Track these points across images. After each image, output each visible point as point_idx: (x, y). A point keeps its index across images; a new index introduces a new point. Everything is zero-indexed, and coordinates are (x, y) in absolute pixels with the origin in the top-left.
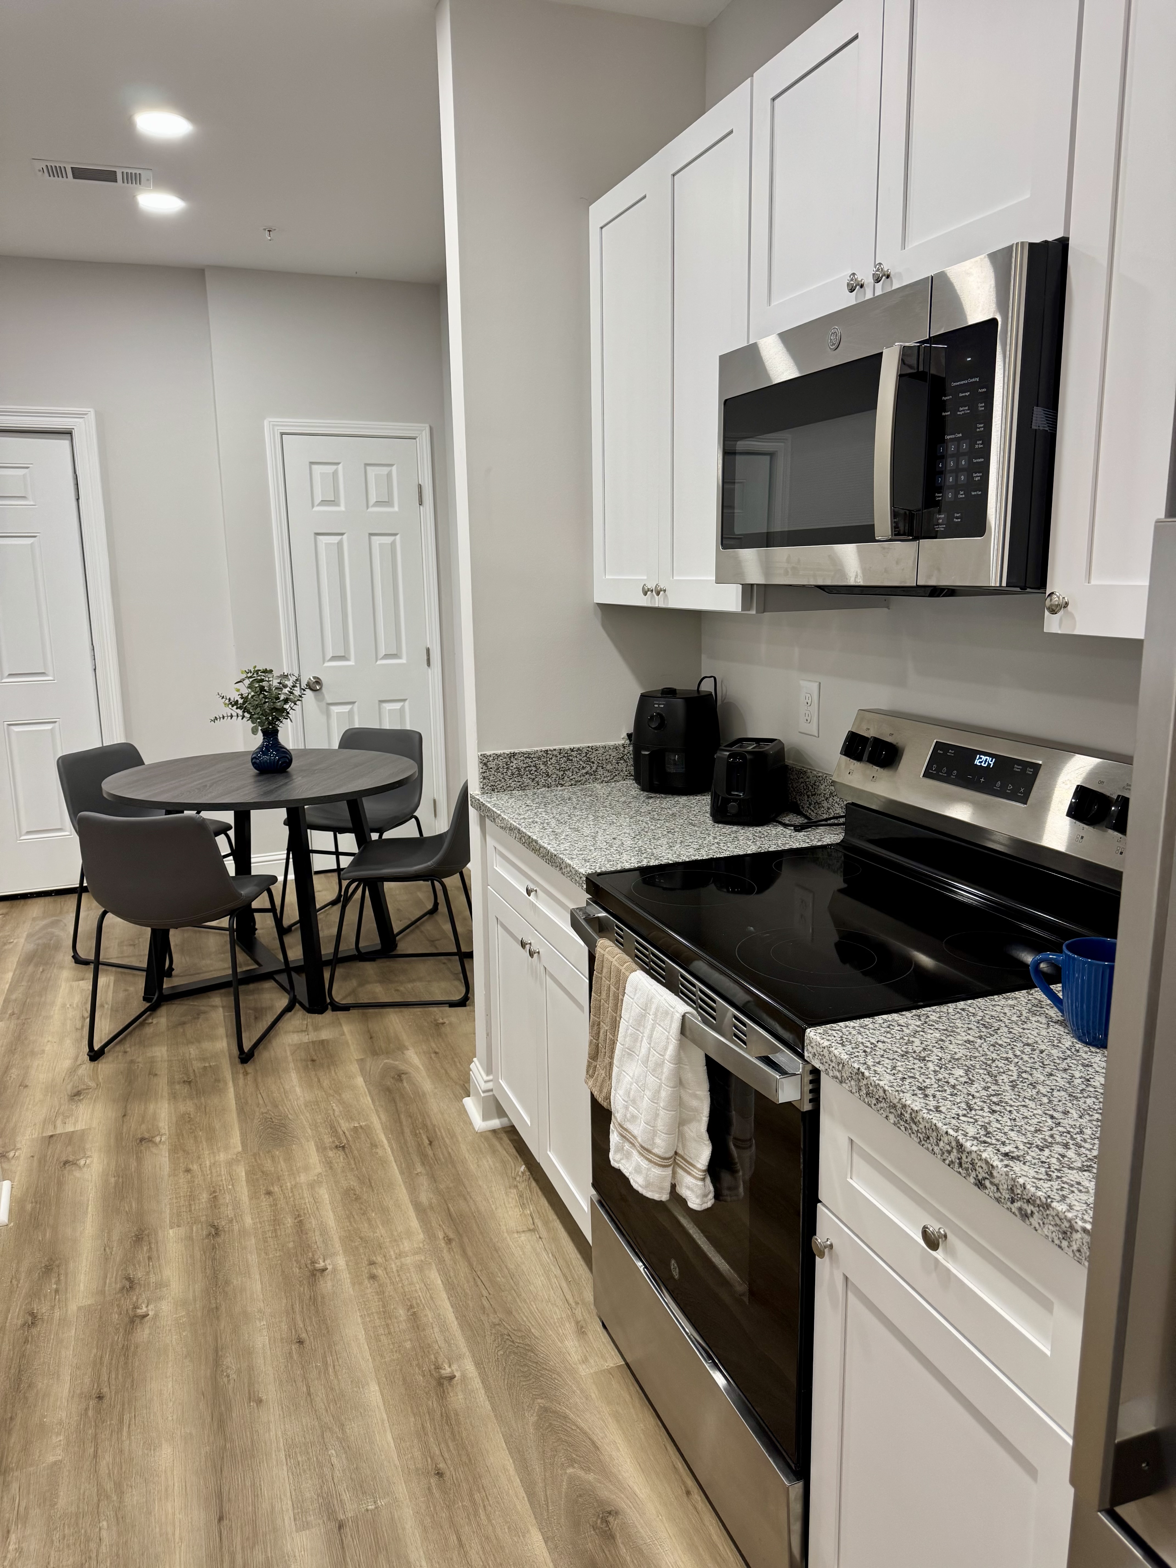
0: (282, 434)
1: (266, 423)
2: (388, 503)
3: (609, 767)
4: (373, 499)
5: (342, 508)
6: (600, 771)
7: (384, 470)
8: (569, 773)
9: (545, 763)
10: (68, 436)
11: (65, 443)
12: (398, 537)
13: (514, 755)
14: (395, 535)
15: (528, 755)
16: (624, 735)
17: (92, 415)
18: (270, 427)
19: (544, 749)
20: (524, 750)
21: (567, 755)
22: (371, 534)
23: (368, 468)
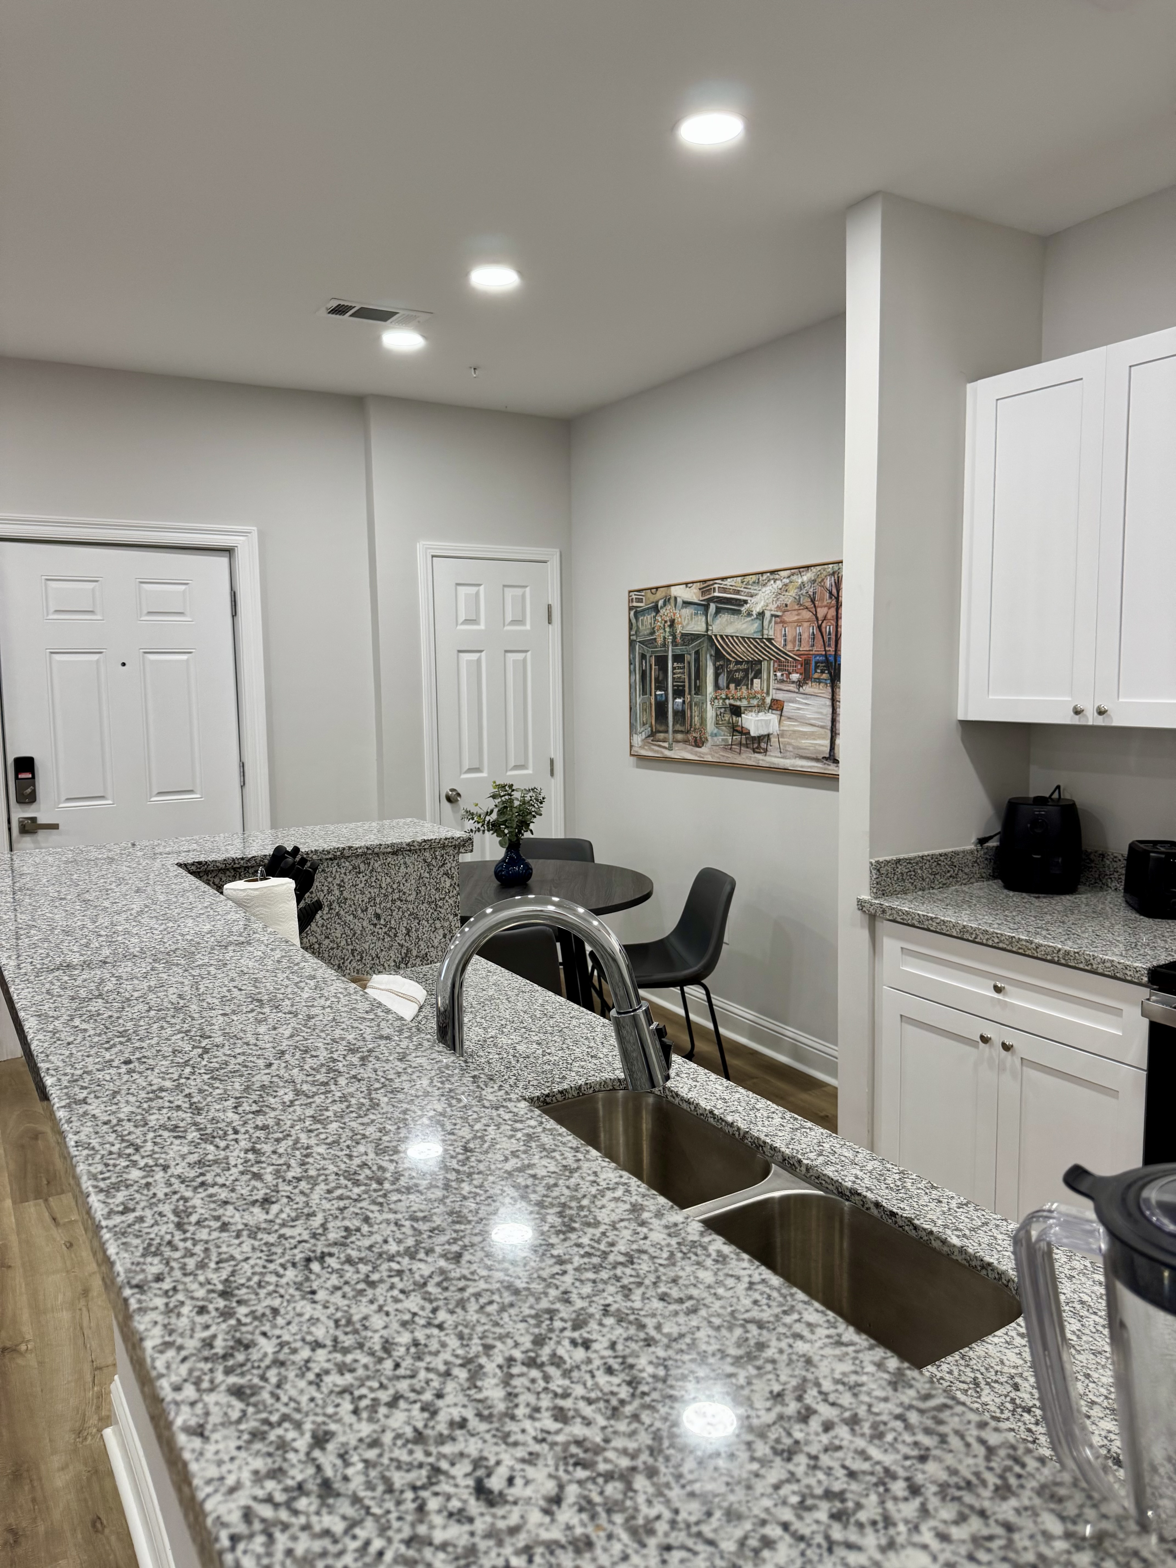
0: (433, 556)
1: (418, 546)
2: (521, 622)
3: (967, 870)
4: (509, 618)
5: (482, 627)
6: (961, 874)
7: (519, 591)
8: (938, 877)
9: (921, 868)
10: (227, 554)
11: (223, 561)
12: (529, 654)
13: (898, 861)
14: (526, 651)
15: (909, 861)
16: (974, 839)
17: (255, 535)
18: (423, 548)
19: (921, 854)
20: (906, 856)
21: (936, 859)
22: (506, 651)
23: (506, 589)
